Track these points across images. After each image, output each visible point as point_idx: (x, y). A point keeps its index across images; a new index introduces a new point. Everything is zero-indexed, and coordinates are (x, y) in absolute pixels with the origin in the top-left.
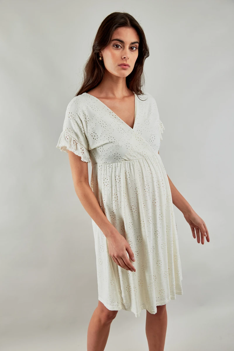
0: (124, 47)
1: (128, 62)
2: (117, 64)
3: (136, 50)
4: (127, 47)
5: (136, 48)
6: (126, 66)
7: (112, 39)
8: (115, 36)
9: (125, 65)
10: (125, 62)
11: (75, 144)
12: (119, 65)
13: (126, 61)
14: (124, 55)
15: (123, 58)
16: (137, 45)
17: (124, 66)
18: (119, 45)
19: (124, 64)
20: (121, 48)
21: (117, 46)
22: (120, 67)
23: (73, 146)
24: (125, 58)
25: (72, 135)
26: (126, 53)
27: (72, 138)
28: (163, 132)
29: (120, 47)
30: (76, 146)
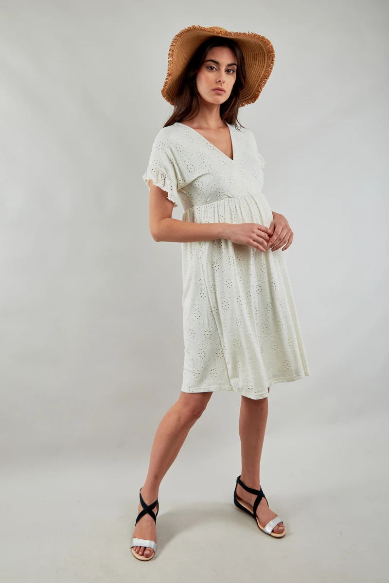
0: (219, 69)
1: (224, 87)
2: (210, 88)
3: (233, 73)
4: (223, 69)
5: (234, 71)
6: (221, 92)
7: (206, 60)
8: (210, 57)
9: (220, 90)
10: (220, 87)
11: (163, 178)
12: (213, 90)
13: (221, 85)
14: (218, 78)
15: (218, 81)
16: (235, 67)
17: (218, 91)
18: (214, 67)
19: (219, 88)
20: (216, 70)
21: (212, 68)
22: (213, 92)
23: (160, 181)
24: (220, 81)
25: (159, 168)
26: (220, 76)
27: (160, 171)
28: (264, 167)
29: (214, 69)
30: (164, 180)
